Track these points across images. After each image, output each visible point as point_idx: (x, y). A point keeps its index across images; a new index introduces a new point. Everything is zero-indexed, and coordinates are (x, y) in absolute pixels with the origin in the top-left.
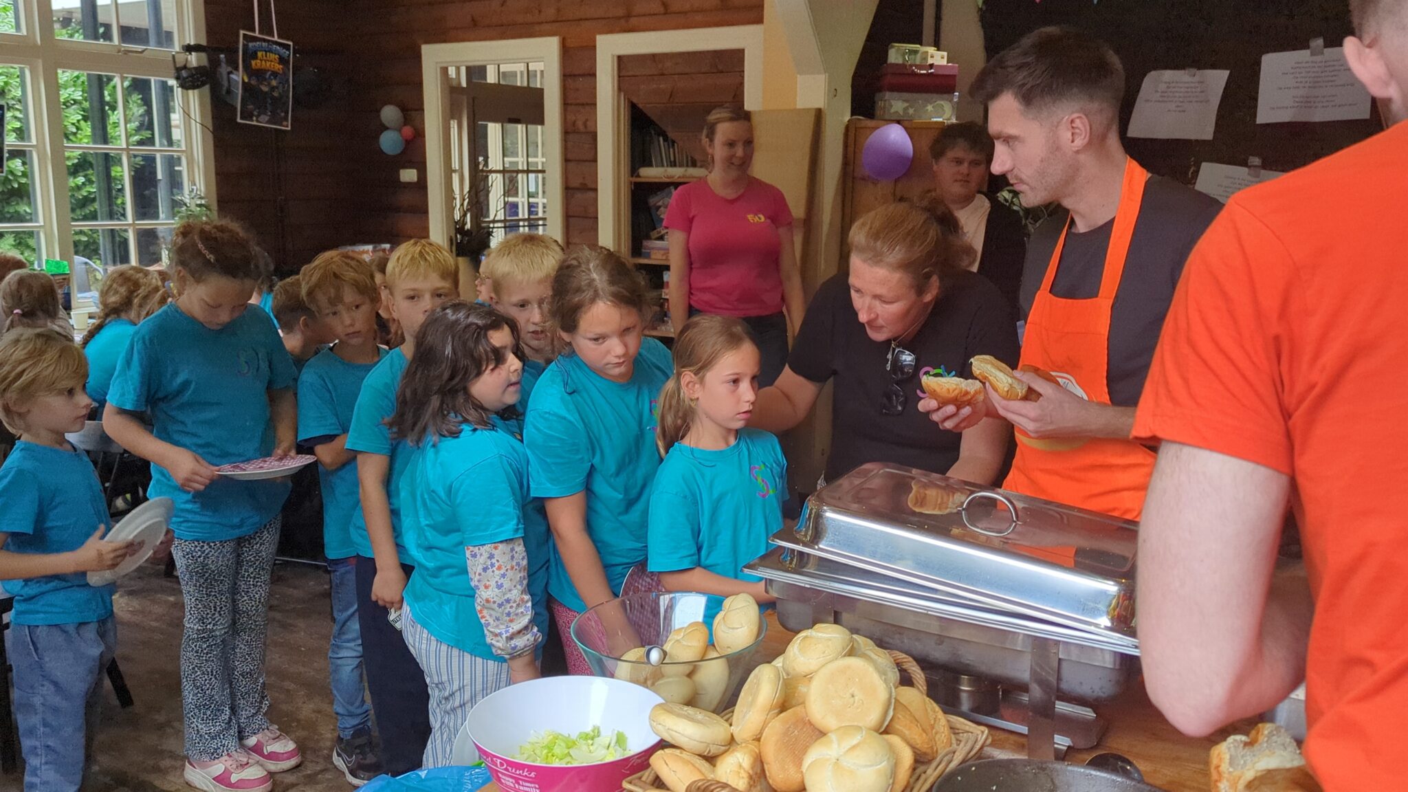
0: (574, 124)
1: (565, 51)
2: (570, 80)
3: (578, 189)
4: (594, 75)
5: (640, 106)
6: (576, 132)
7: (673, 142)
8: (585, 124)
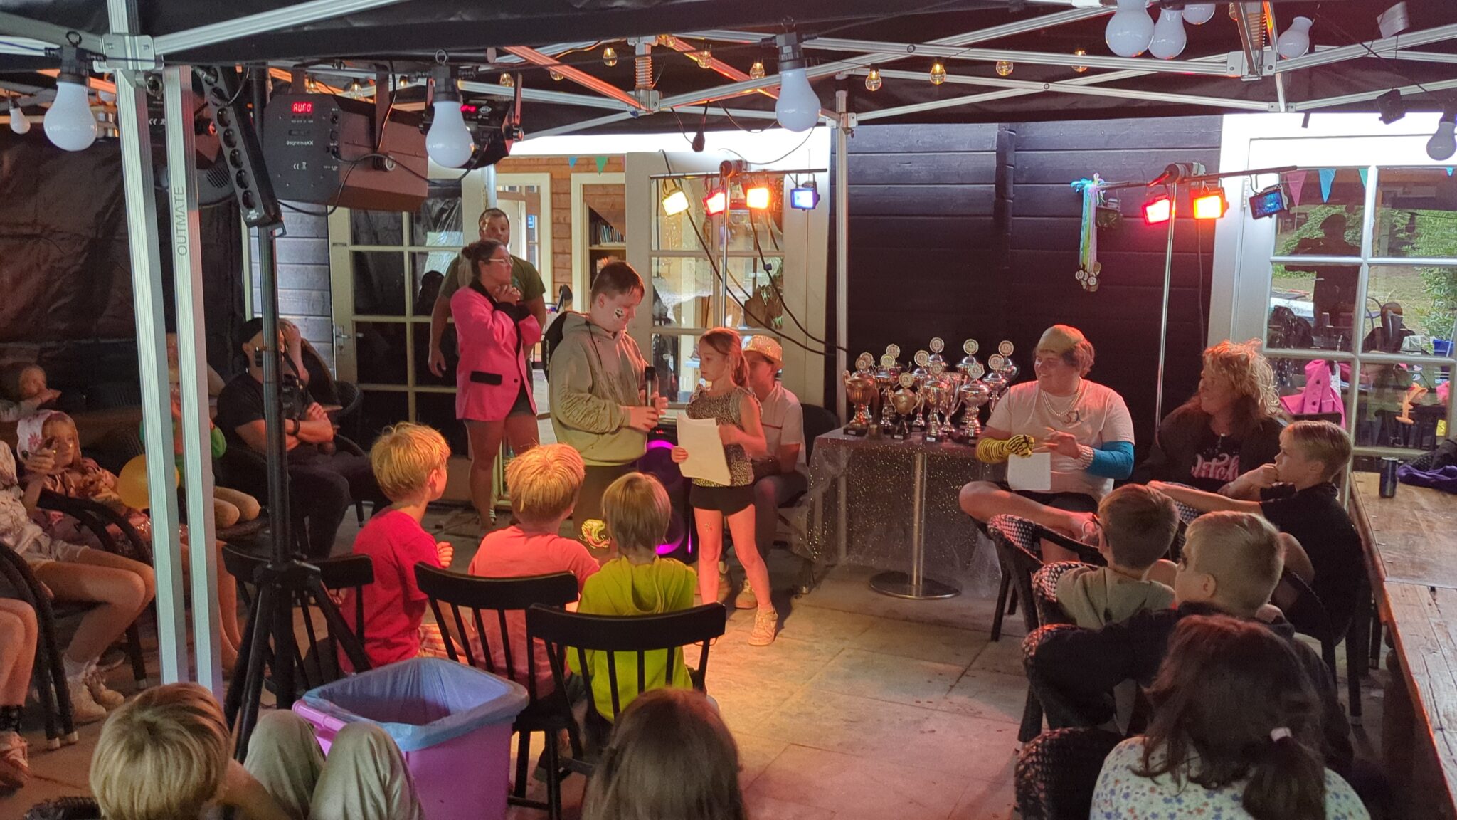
0: (558, 219)
1: (552, 178)
2: (555, 196)
3: (560, 253)
4: (570, 194)
5: (596, 210)
6: (559, 223)
7: (612, 228)
8: (564, 219)
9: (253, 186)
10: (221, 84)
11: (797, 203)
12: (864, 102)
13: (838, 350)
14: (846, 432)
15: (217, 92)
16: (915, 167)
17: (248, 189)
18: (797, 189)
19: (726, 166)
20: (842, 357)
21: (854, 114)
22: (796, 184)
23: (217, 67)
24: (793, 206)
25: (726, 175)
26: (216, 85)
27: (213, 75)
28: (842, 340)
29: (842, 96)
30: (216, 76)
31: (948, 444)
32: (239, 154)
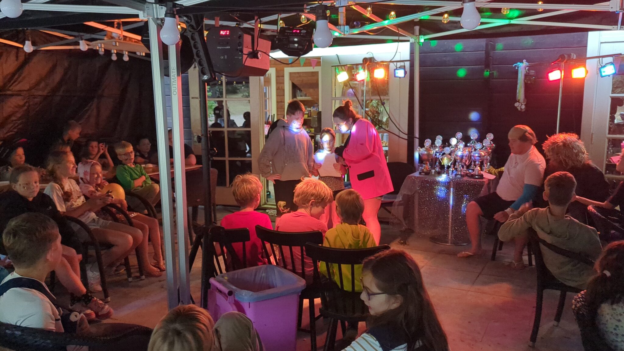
2: (278, 78)
3: (280, 102)
4: (284, 76)
5: (295, 83)
6: (280, 89)
7: (302, 91)
8: (282, 87)
9: (206, 65)
10: (193, 23)
11: (397, 75)
12: (428, 31)
13: (415, 138)
14: (420, 173)
15: (191, 26)
16: (448, 59)
17: (204, 67)
18: (397, 69)
19: (365, 60)
20: (417, 141)
21: (422, 36)
22: (396, 67)
23: (191, 15)
24: (395, 76)
25: (365, 64)
26: (191, 23)
27: (189, 19)
28: (417, 135)
29: (417, 28)
30: (191, 20)
31: (466, 178)
32: (200, 52)
